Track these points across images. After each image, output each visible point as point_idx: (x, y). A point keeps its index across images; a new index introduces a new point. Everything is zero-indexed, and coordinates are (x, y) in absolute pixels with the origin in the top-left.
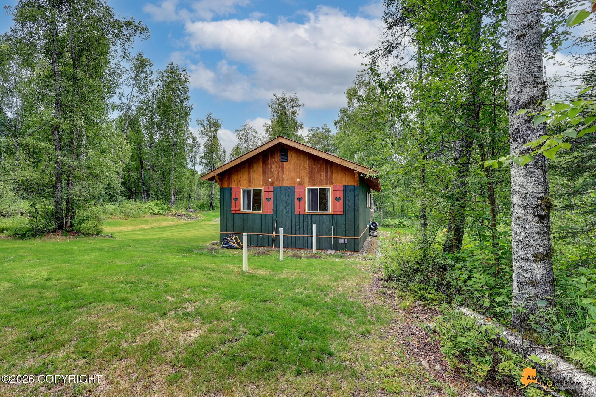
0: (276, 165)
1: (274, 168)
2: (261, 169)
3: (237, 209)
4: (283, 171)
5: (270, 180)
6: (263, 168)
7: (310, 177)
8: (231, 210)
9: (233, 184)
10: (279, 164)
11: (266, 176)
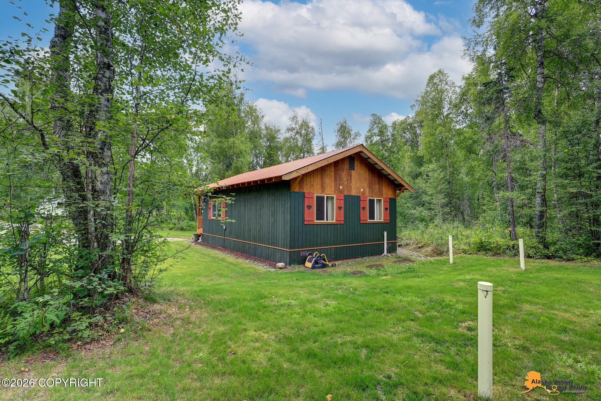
0: (345, 172)
1: (344, 175)
2: (333, 174)
3: (310, 219)
4: (351, 179)
5: (341, 187)
6: (335, 173)
7: (369, 188)
8: (304, 220)
9: (305, 188)
10: (348, 171)
11: (338, 183)
